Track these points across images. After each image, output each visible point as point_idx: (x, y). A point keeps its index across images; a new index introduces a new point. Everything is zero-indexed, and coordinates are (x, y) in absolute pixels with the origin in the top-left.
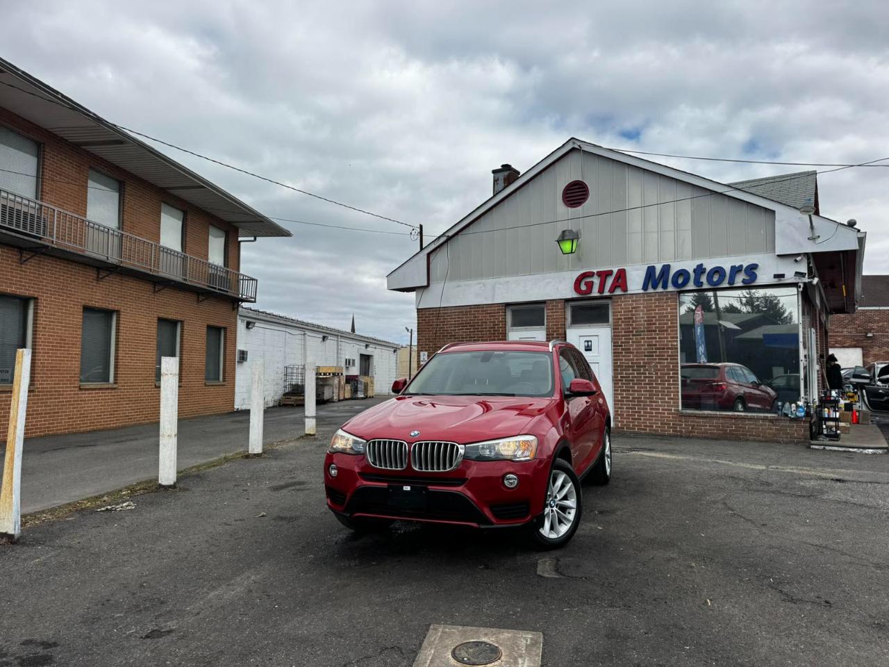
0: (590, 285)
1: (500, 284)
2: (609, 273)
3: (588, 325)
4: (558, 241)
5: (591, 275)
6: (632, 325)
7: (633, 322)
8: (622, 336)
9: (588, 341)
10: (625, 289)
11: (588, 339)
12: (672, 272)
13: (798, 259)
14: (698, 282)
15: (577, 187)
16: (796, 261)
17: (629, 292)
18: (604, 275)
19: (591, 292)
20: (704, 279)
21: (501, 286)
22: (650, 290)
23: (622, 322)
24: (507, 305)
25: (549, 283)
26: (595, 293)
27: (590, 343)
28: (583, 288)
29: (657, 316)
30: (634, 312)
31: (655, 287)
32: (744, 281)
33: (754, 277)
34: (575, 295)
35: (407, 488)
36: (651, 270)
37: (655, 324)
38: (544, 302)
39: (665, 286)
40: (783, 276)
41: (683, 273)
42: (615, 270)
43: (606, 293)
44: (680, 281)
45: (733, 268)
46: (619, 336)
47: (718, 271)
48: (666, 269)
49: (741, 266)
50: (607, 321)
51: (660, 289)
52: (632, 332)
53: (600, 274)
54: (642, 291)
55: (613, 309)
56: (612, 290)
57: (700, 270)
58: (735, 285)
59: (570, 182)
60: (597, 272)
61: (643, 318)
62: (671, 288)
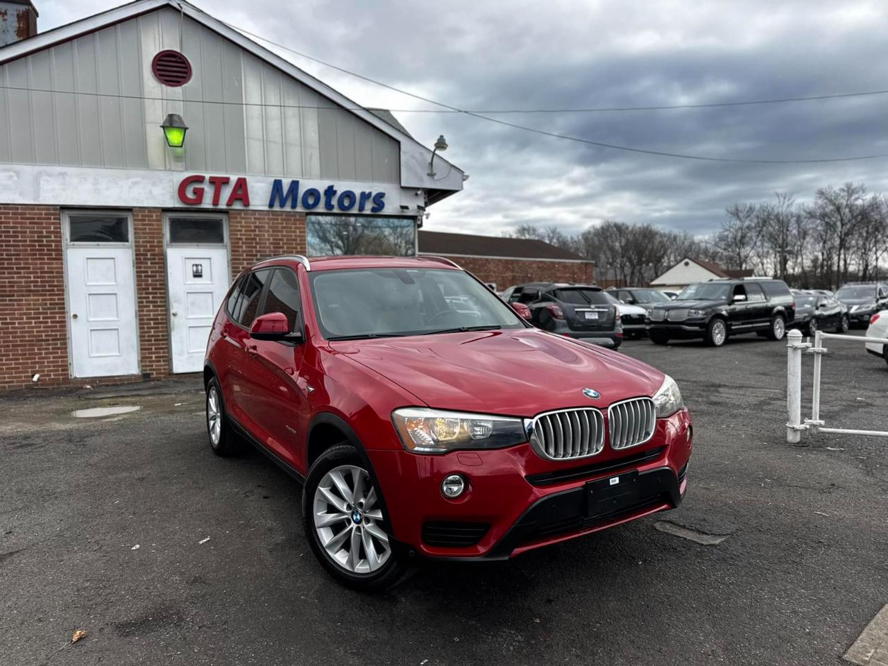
0: (199, 193)
1: (50, 175)
2: (226, 181)
3: (195, 244)
4: (163, 127)
5: (200, 179)
6: (255, 247)
7: (257, 243)
8: (244, 260)
9: (197, 265)
10: (246, 203)
11: (197, 262)
12: (302, 191)
13: (419, 192)
14: (329, 206)
15: (174, 59)
16: (417, 194)
17: (251, 208)
18: (219, 183)
19: (200, 203)
20: (334, 202)
21: (49, 179)
22: (277, 208)
23: (243, 243)
24: (64, 208)
25: (136, 183)
26: (207, 203)
27: (199, 268)
28: (190, 195)
29: (285, 238)
30: (257, 233)
31: (282, 205)
32: (373, 210)
33: (381, 205)
34: (178, 204)
35: (615, 481)
36: (277, 185)
37: (283, 247)
38: (129, 209)
39: (294, 206)
40: (407, 208)
41: (312, 192)
42: (234, 179)
43: (222, 205)
44: (311, 201)
45: (363, 194)
46: (239, 259)
47: (349, 195)
48: (295, 185)
49: (370, 193)
50: (221, 240)
51: (288, 208)
52: (256, 255)
53: (213, 181)
54: (266, 208)
55: (230, 226)
56: (230, 203)
57: (330, 192)
58: (365, 212)
59: (162, 50)
60: (211, 178)
61: (269, 240)
62: (299, 209)
